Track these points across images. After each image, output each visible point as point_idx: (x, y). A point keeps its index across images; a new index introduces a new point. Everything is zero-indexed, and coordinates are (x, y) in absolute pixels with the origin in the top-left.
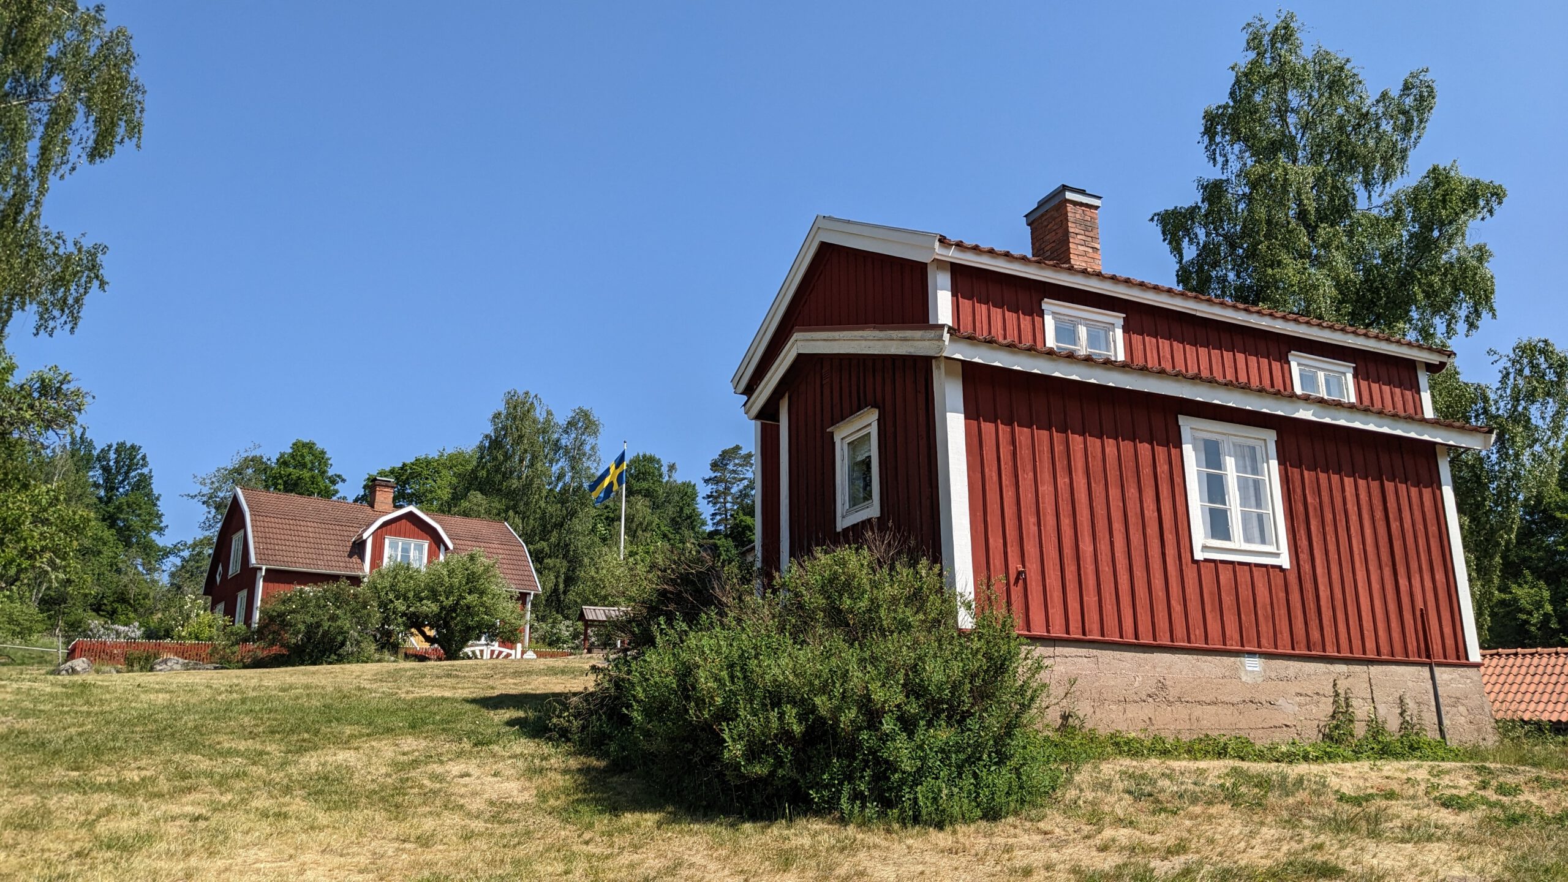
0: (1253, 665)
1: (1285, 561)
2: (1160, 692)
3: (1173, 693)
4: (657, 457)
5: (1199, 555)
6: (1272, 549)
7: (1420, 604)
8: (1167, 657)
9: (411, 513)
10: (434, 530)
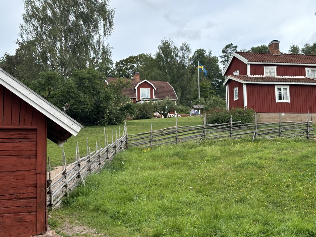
0: (283, 114)
1: (289, 102)
2: (270, 118)
3: (272, 118)
4: (204, 50)
5: (276, 102)
6: (288, 100)
7: (310, 106)
8: (271, 114)
9: (146, 82)
10: (151, 85)
